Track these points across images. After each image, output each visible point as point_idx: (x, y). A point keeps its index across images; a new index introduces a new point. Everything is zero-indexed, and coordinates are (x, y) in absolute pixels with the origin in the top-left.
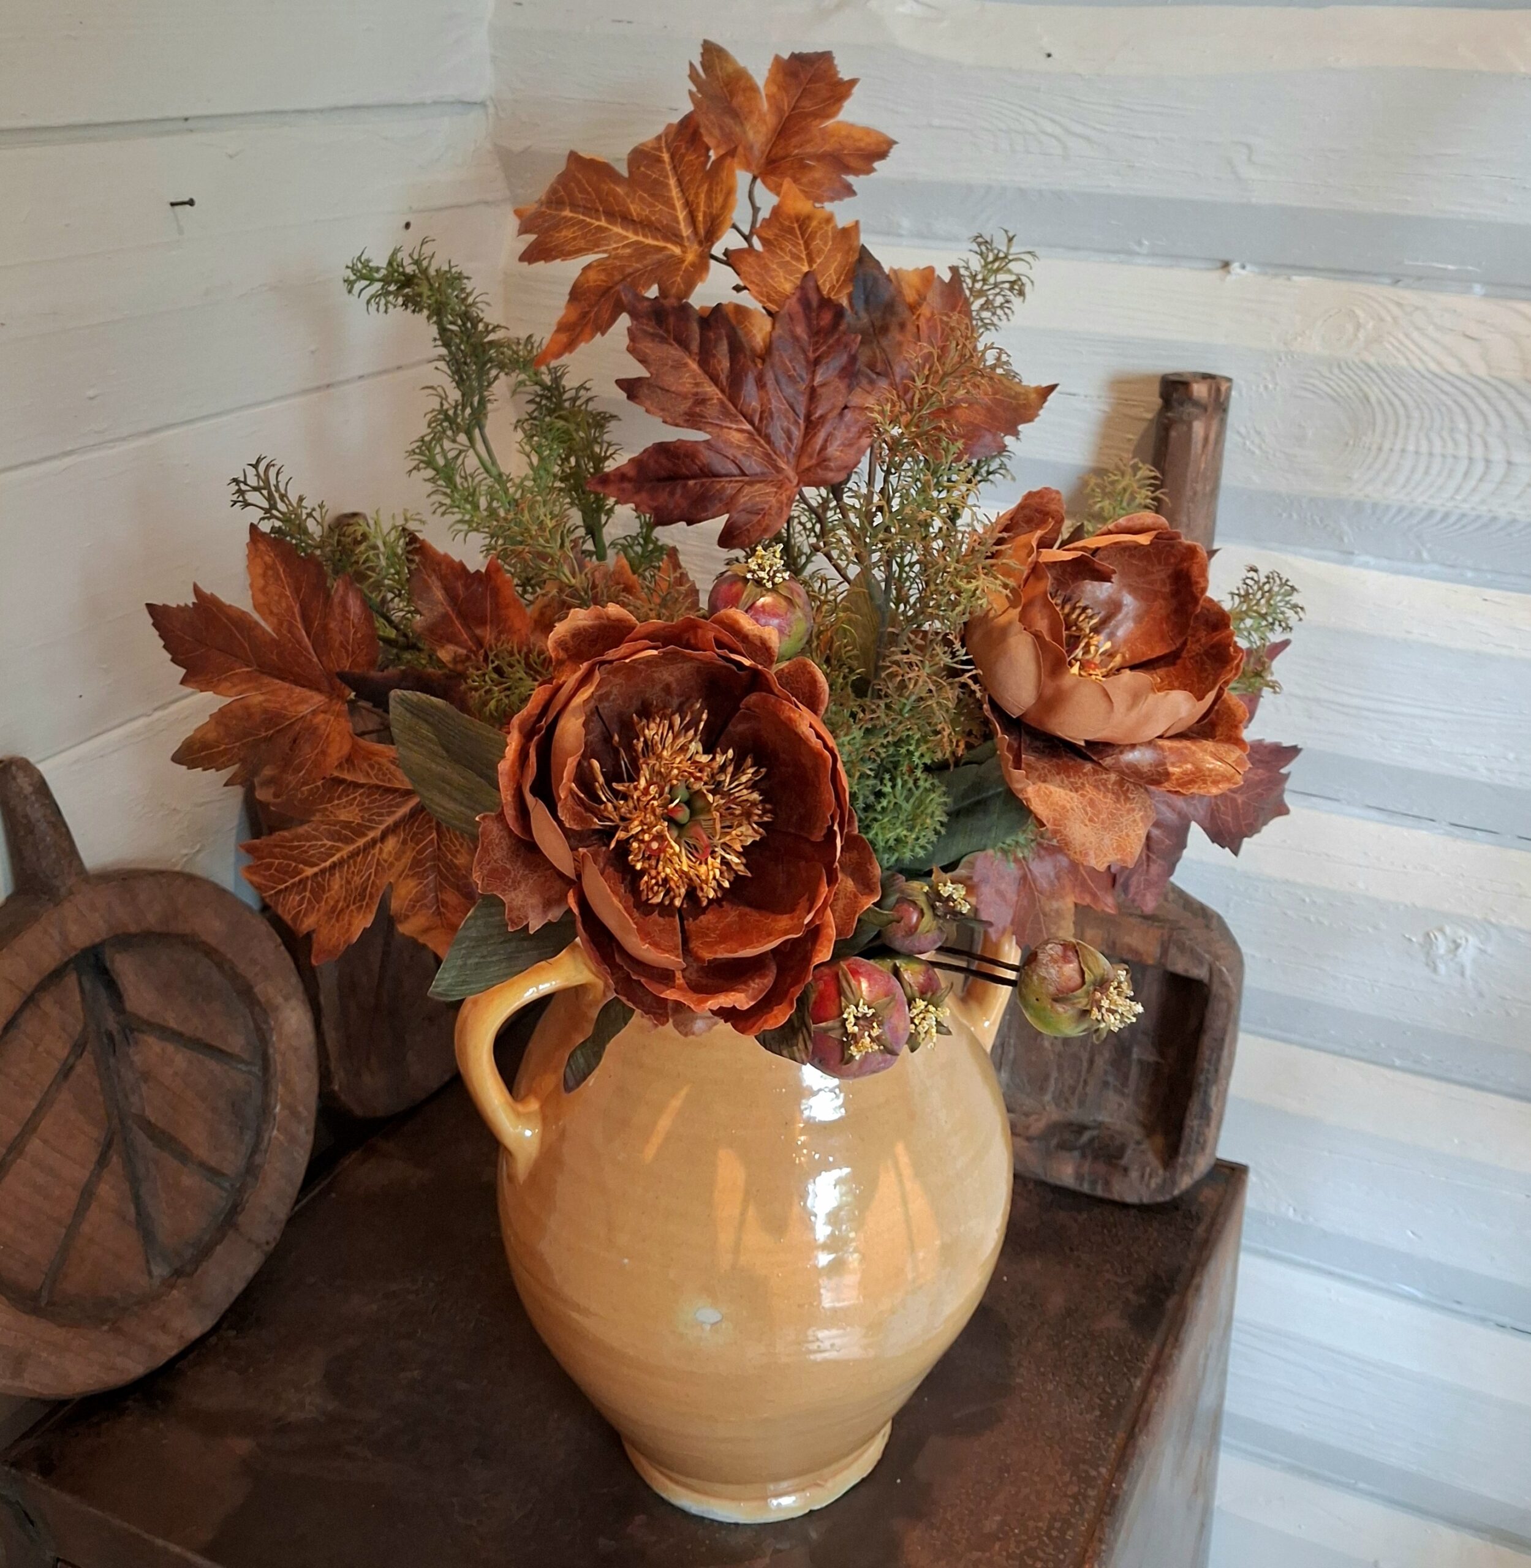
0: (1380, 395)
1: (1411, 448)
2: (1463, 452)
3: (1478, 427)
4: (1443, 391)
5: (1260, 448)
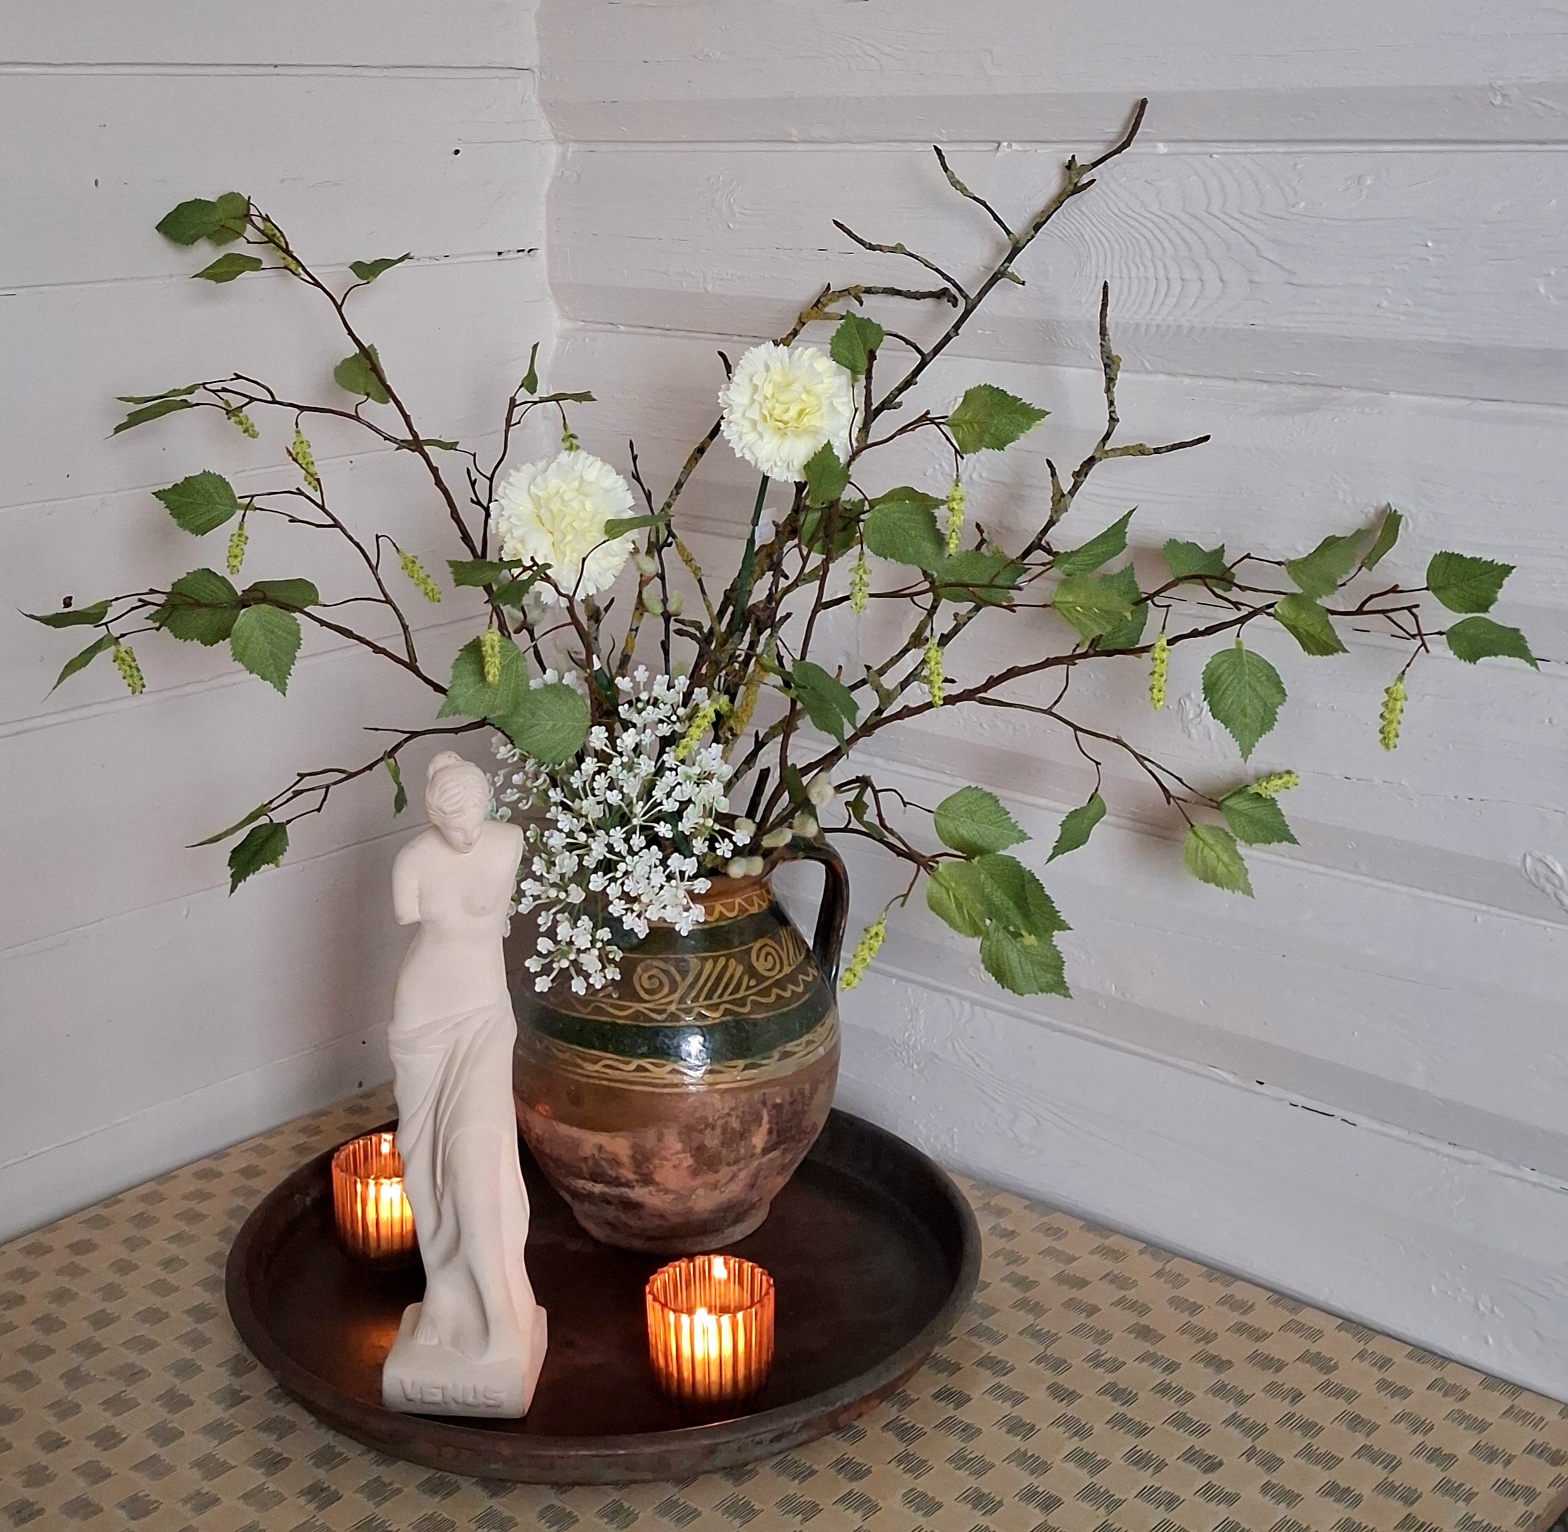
2: (1151, 274)
4: (1132, 227)
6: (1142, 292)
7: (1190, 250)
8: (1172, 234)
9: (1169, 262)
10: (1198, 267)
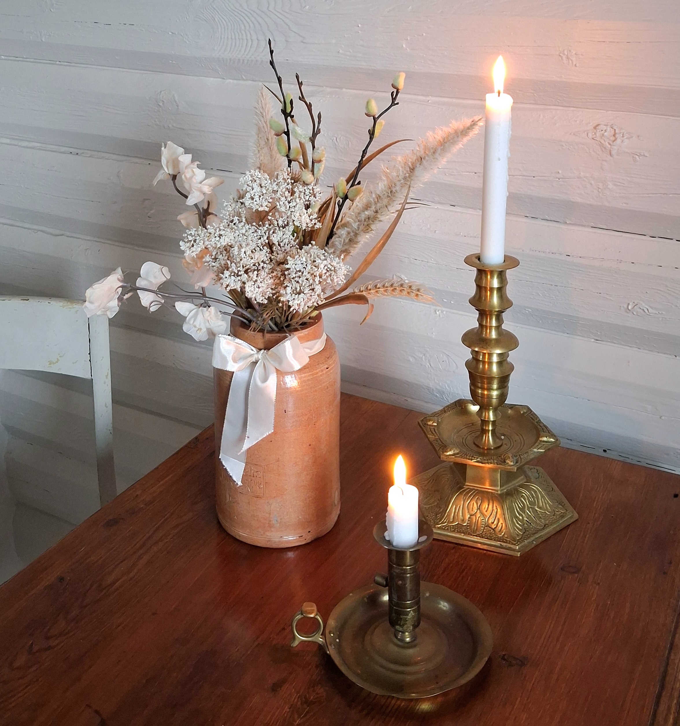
0: (218, 19)
1: (230, 37)
2: (244, 37)
3: (247, 28)
4: (236, 16)
7: (261, 27)
9: (252, 32)
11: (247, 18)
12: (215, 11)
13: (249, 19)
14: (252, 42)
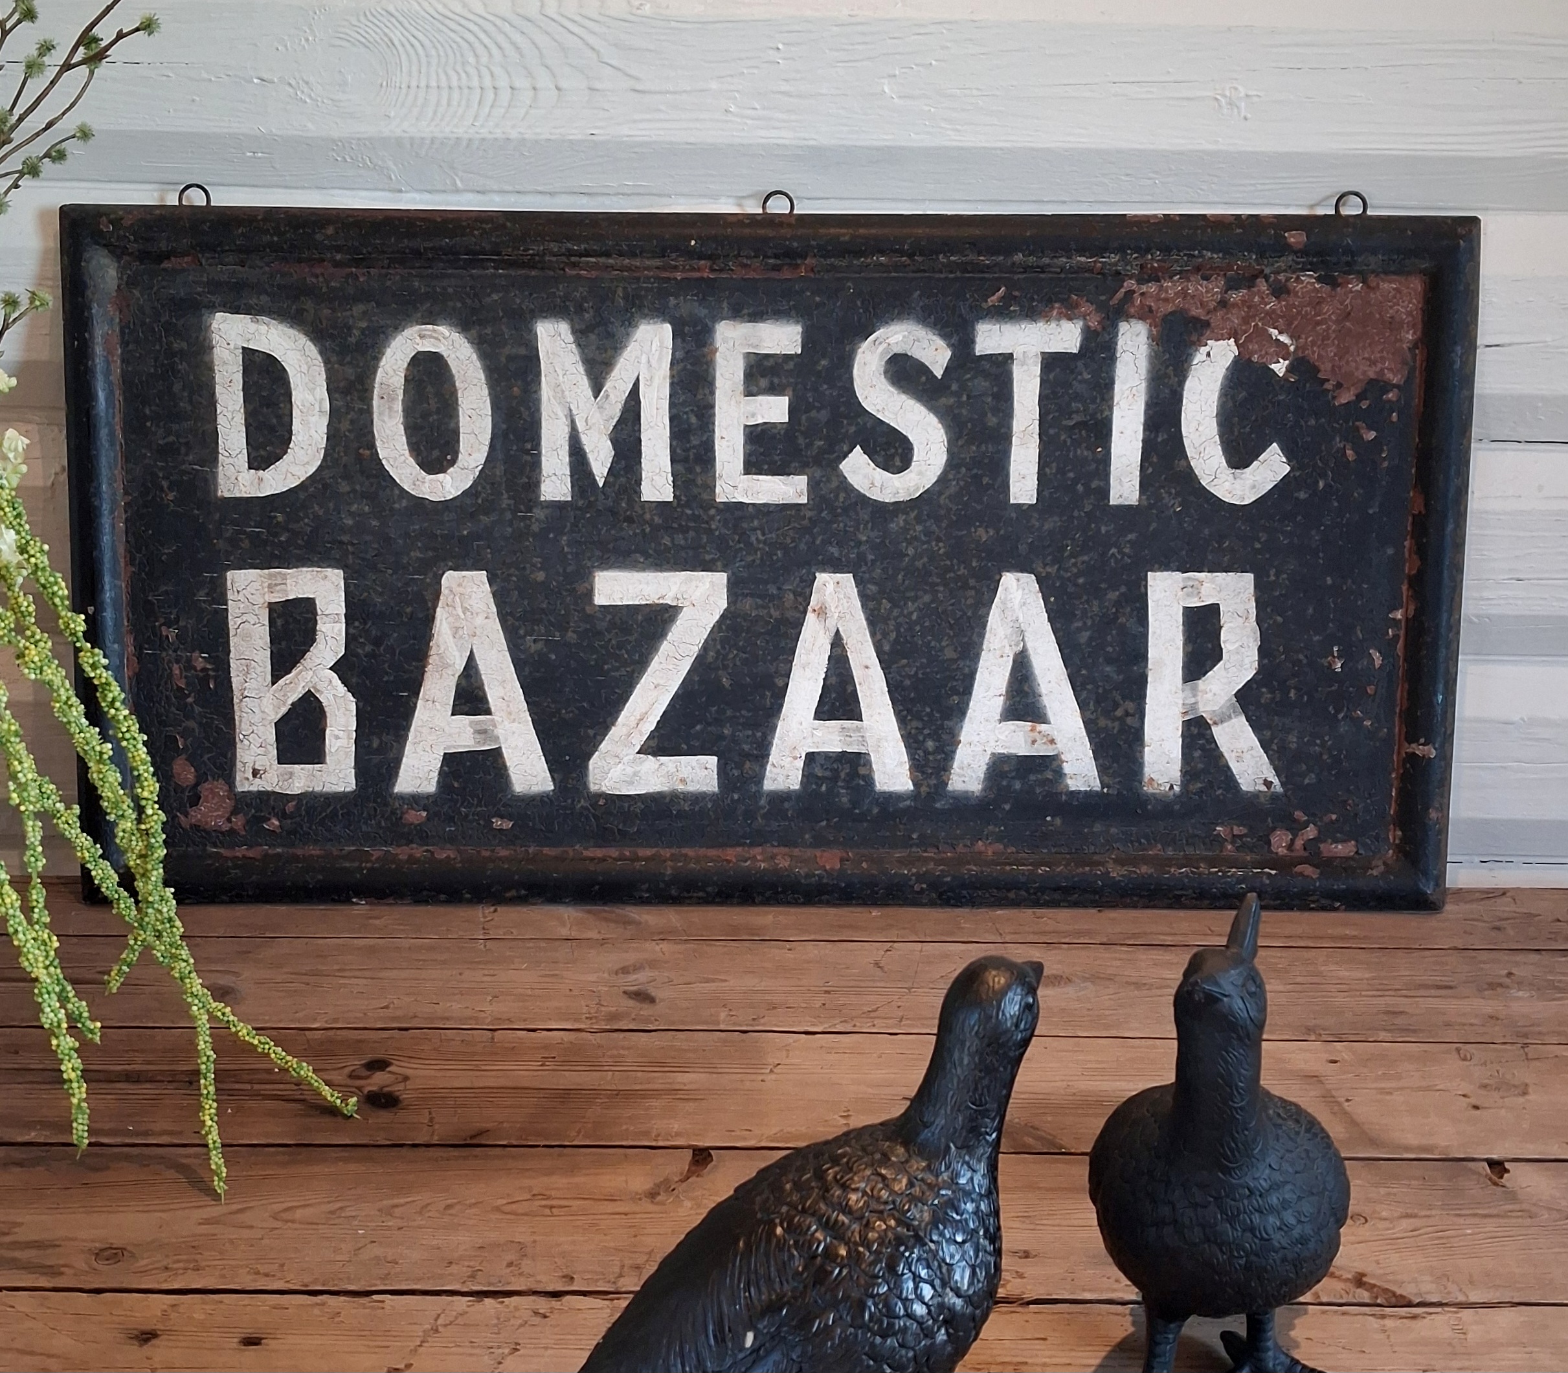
0: (402, 38)
1: (434, 84)
2: (475, 83)
3: (484, 59)
4: (452, 30)
5: (310, 97)
6: (464, 103)
7: (522, 56)
8: (501, 39)
9: (497, 70)
10: (530, 74)
11: (482, 36)
12: (393, 20)
13: (490, 37)
14: (496, 94)
